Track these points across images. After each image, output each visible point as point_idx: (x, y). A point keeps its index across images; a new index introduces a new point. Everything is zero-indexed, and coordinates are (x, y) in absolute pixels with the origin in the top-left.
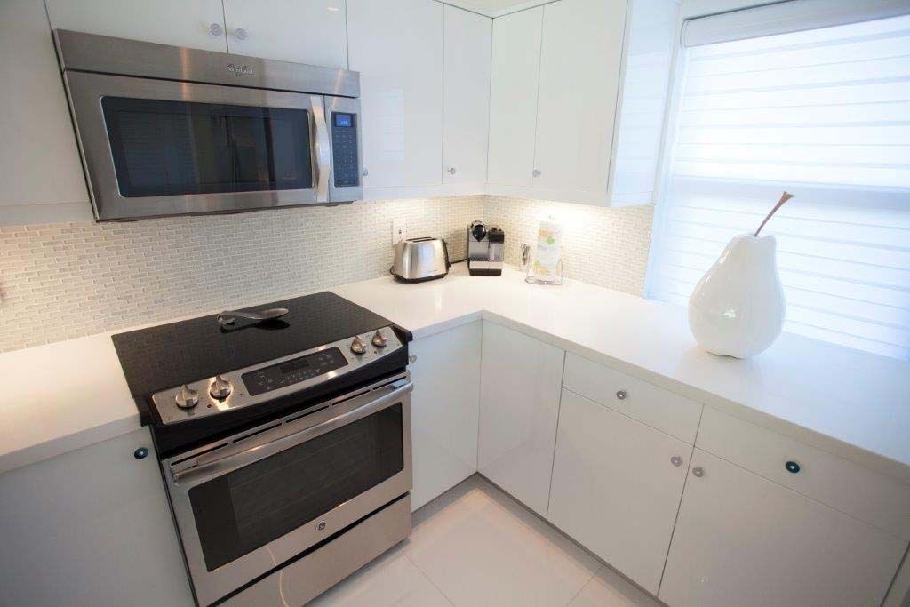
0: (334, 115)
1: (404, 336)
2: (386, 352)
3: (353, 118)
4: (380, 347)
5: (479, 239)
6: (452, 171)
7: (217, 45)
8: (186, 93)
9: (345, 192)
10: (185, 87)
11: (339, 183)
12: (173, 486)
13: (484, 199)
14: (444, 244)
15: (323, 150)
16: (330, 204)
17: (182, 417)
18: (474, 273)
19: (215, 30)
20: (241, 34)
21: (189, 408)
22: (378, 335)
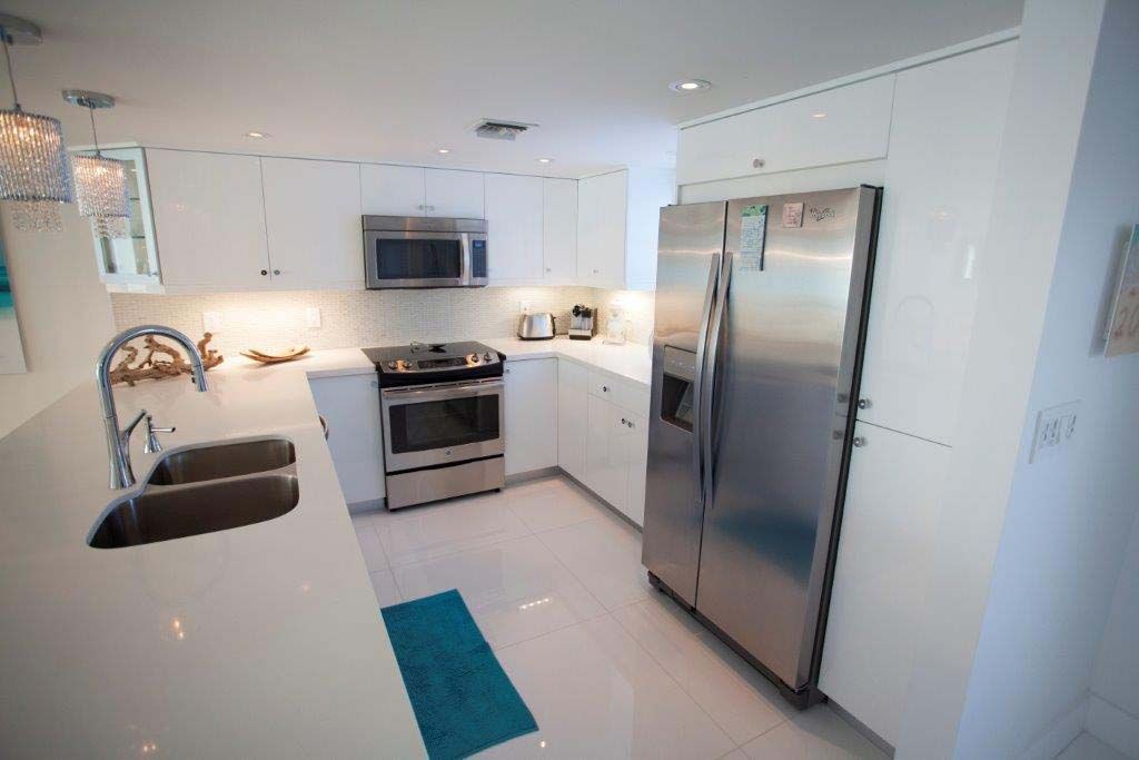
0: (474, 242)
1: (502, 357)
2: (490, 363)
3: (484, 243)
4: (488, 360)
5: (576, 315)
6: (549, 270)
7: (422, 214)
8: (408, 236)
9: (479, 280)
10: (407, 233)
11: (475, 275)
12: (383, 401)
13: (592, 290)
14: (553, 319)
15: (467, 259)
16: (471, 287)
17: (391, 371)
18: (572, 337)
19: (421, 207)
20: (432, 208)
21: (394, 368)
22: (487, 355)
